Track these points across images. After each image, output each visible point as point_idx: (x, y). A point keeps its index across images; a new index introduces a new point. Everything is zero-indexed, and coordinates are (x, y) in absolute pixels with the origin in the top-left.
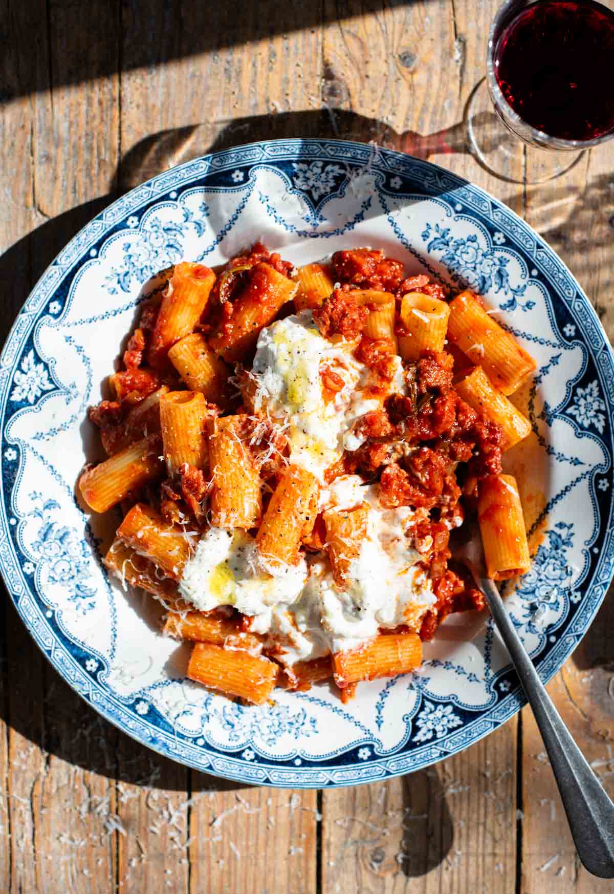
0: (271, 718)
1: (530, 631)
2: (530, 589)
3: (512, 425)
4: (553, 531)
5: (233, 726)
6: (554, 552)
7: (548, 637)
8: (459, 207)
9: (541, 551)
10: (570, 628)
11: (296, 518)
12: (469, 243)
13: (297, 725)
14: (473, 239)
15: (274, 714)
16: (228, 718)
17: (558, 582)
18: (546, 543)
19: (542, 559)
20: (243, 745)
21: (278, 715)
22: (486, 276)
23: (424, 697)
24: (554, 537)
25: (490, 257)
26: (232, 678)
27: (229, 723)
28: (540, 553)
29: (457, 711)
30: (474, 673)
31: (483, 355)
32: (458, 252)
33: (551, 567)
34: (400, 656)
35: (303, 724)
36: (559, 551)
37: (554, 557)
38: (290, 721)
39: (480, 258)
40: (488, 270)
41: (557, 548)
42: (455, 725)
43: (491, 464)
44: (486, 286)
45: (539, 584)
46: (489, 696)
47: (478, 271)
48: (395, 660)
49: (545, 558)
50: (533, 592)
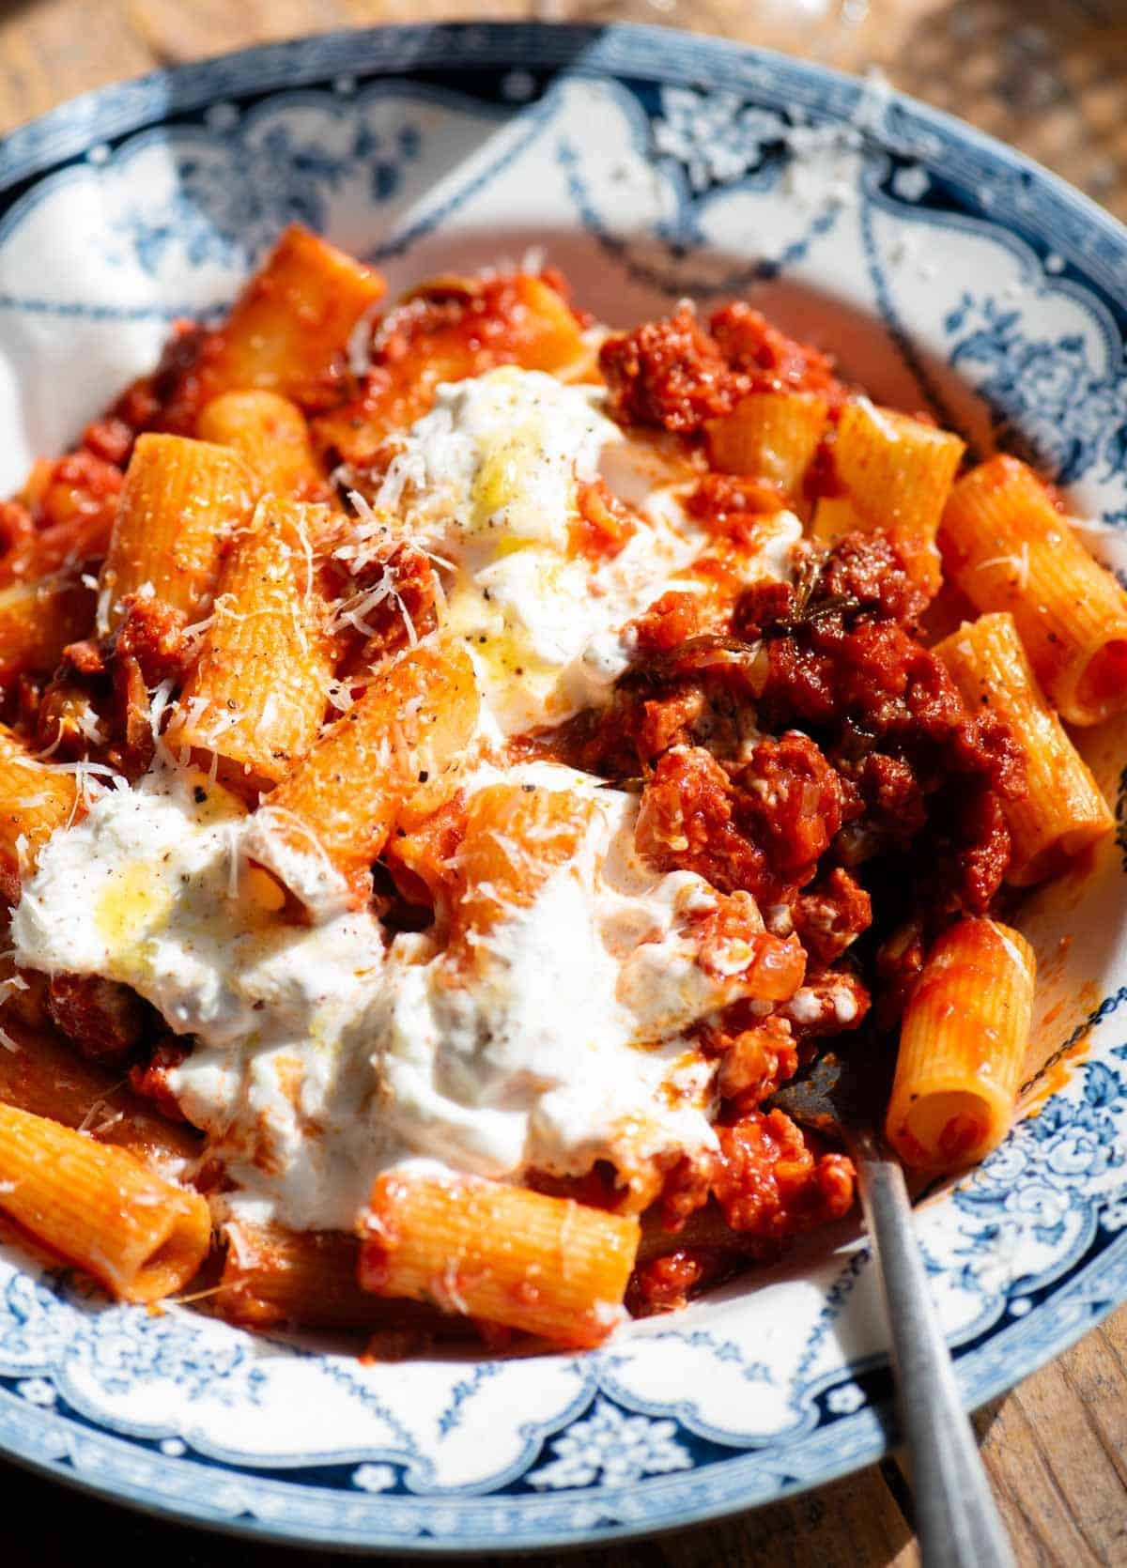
0: (141, 1337)
1: (964, 1285)
2: (996, 1192)
3: (1057, 779)
4: (1100, 1064)
5: (22, 1320)
6: (1088, 1113)
7: (1010, 1301)
8: (1056, 263)
9: (1055, 1107)
10: (1079, 1287)
11: (393, 751)
12: (1063, 355)
13: (205, 1373)
14: (1073, 345)
15: (152, 1334)
16: (19, 1302)
17: (1078, 1182)
18: (1074, 1091)
19: (1051, 1126)
20: (31, 1367)
21: (161, 1337)
22: (1086, 438)
23: (599, 1392)
24: (1099, 1076)
25: (1107, 392)
26: (70, 1172)
27: (13, 1310)
28: (1049, 1113)
29: (683, 1437)
30: (764, 1361)
31: (1023, 585)
32: (1028, 374)
33: (1069, 1146)
34: (565, 1235)
35: (226, 1375)
36: (1105, 1111)
37: (1085, 1125)
38: (189, 1358)
39: (1081, 392)
40: (1093, 424)
41: (1099, 1102)
42: (665, 1465)
43: (975, 861)
44: (1080, 464)
45: (1024, 1181)
46: (791, 1418)
47: (1068, 424)
48: (548, 1246)
49: (1058, 1124)
50: (1001, 1199)
